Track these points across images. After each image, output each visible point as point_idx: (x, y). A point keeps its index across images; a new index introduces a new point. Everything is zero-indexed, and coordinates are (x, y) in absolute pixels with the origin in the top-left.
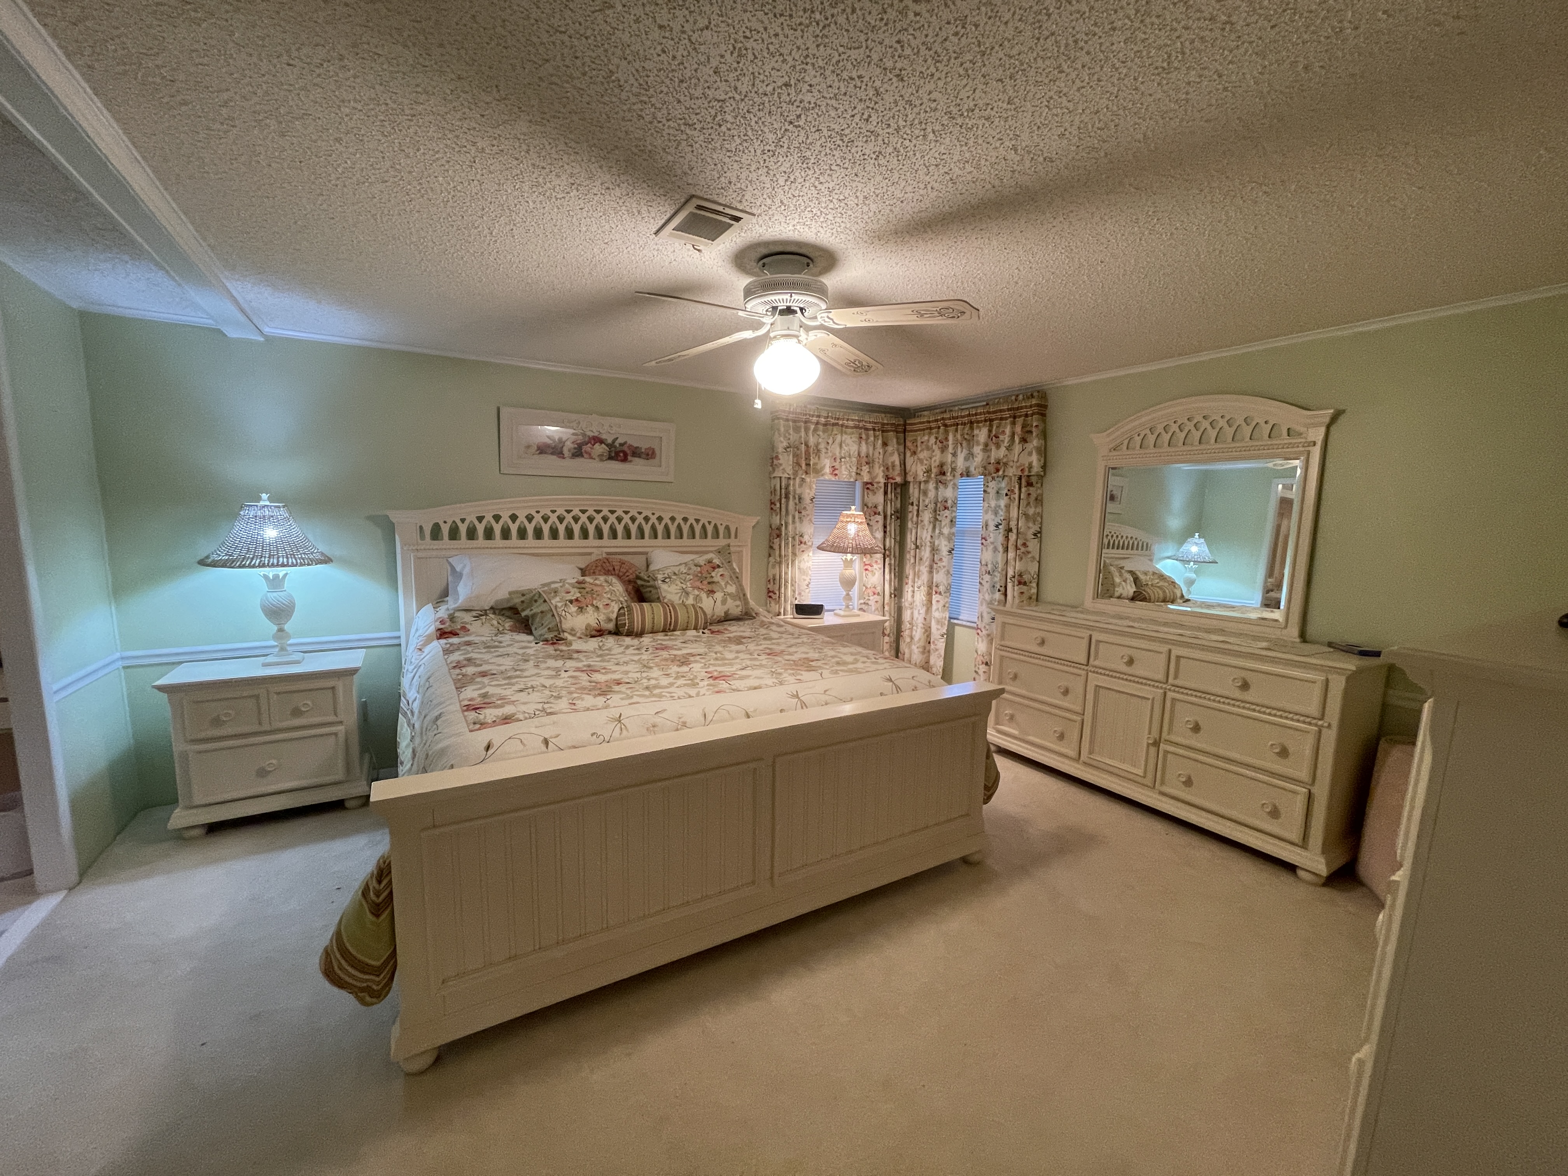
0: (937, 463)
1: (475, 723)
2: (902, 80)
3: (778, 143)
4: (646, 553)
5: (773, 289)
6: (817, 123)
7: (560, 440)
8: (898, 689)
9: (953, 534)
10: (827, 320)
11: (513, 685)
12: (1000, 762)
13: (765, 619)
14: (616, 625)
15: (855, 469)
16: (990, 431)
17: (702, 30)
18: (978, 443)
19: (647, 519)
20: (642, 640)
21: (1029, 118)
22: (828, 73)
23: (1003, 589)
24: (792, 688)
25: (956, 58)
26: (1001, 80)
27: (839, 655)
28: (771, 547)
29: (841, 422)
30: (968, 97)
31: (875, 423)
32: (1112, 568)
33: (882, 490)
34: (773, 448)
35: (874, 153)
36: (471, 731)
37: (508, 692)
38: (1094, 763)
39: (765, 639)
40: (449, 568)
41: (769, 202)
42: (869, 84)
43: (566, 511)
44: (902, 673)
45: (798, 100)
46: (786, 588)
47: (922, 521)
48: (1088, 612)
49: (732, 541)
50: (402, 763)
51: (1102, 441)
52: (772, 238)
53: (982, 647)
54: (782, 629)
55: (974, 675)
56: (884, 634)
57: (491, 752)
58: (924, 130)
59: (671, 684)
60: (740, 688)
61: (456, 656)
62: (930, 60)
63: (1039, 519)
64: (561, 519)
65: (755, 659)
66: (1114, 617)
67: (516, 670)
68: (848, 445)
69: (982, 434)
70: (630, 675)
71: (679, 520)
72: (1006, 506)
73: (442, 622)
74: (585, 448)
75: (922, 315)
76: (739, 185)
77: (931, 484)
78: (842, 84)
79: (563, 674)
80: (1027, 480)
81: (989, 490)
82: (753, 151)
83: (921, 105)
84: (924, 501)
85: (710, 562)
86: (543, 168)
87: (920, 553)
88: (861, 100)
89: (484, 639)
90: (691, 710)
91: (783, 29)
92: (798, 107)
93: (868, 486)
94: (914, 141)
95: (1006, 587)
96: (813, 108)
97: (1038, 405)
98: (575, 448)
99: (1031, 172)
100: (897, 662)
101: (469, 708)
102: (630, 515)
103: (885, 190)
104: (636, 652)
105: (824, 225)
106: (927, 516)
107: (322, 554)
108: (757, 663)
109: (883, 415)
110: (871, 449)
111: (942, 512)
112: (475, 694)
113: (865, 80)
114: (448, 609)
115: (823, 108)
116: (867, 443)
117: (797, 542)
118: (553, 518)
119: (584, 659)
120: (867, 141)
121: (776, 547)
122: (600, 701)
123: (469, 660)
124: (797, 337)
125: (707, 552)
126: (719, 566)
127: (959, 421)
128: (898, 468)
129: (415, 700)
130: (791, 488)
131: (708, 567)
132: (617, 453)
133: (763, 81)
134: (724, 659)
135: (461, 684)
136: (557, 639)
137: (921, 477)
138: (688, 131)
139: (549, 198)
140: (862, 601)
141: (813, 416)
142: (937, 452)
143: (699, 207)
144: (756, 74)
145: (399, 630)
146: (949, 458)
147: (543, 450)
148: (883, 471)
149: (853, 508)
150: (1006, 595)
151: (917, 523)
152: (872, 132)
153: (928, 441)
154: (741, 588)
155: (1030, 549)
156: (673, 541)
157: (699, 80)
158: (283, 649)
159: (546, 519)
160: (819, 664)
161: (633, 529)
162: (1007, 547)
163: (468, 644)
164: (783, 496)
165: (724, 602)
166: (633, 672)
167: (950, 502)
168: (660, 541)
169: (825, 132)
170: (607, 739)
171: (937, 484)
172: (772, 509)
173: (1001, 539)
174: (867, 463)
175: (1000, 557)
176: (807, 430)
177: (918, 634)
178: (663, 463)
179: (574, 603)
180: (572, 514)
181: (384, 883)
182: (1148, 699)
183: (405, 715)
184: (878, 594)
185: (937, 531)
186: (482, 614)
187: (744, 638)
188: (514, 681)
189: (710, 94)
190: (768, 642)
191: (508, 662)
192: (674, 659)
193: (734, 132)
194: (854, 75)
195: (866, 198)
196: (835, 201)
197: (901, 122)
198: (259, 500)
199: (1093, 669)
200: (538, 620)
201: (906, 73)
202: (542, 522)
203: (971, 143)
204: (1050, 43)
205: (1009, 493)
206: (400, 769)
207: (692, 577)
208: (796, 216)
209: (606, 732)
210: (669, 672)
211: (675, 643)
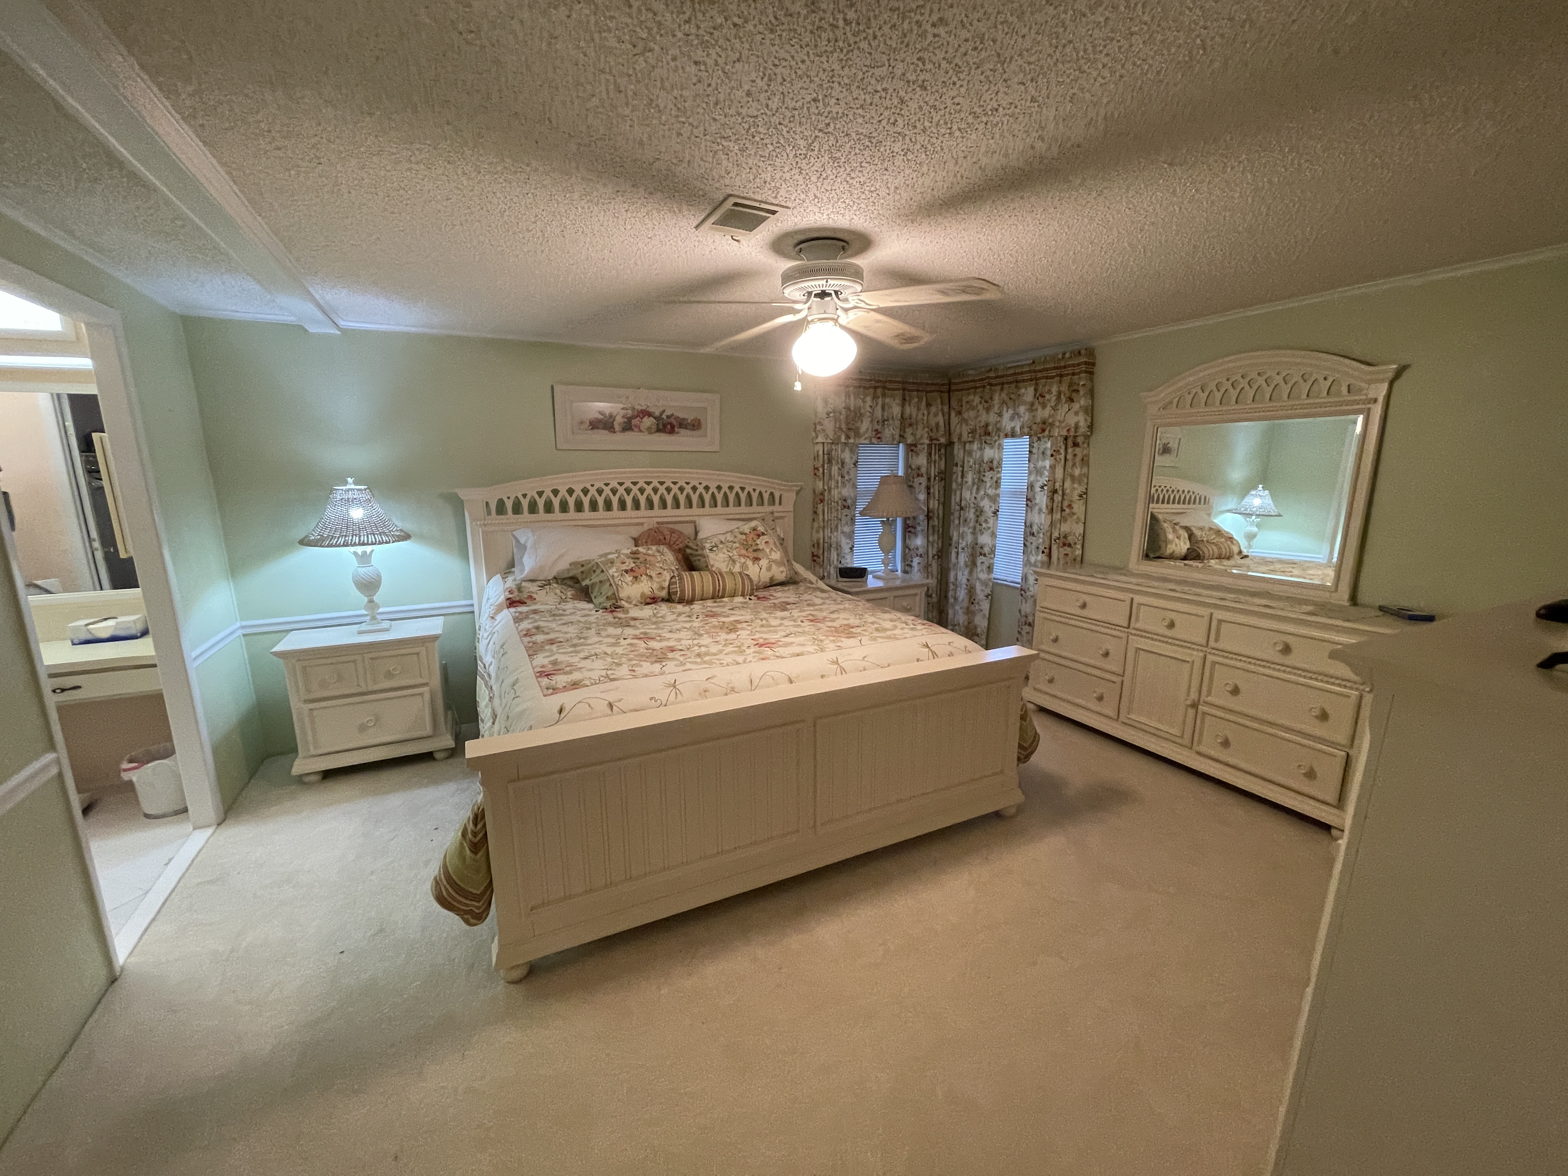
0: (982, 424)
1: (548, 689)
2: (926, 89)
3: (810, 148)
4: (695, 522)
5: (810, 276)
6: (845, 129)
7: (611, 416)
8: (935, 655)
9: (998, 495)
10: (859, 302)
11: (578, 652)
12: (1039, 722)
14: (669, 592)
15: (898, 431)
16: (1036, 390)
17: (734, 62)
18: (1024, 403)
19: (694, 489)
20: (692, 607)
22: (853, 88)
23: (1046, 551)
24: (831, 655)
25: (976, 69)
26: (1024, 84)
27: (879, 621)
28: (815, 513)
29: (883, 386)
30: (991, 99)
31: (920, 385)
32: (1165, 525)
33: (926, 451)
34: (816, 414)
35: (902, 150)
36: (545, 696)
37: (573, 660)
38: (1132, 723)
39: (809, 605)
40: (514, 541)
41: (803, 196)
42: (894, 95)
43: (619, 483)
44: (940, 639)
45: (827, 112)
46: (830, 552)
47: (966, 482)
48: (1133, 574)
49: (776, 508)
50: (483, 721)
51: (1152, 400)
52: (807, 226)
53: (1025, 608)
54: (826, 594)
55: (1017, 635)
56: (927, 596)
57: (563, 715)
58: (950, 128)
59: (721, 651)
60: (784, 655)
61: (525, 625)
62: (951, 71)
63: (1085, 479)
64: (614, 491)
65: (799, 626)
66: (1158, 579)
67: (580, 638)
68: (891, 407)
69: (1028, 393)
70: (683, 642)
71: (725, 489)
72: (1050, 467)
73: (511, 592)
74: (635, 422)
76: (773, 184)
77: (976, 444)
78: (867, 97)
79: (623, 642)
80: (1071, 441)
81: (1034, 450)
82: (785, 155)
83: (945, 108)
84: (969, 462)
85: (754, 529)
86: (591, 180)
87: (964, 514)
88: (887, 108)
89: (548, 607)
90: (738, 675)
91: (809, 57)
92: (826, 117)
93: (912, 448)
94: (941, 138)
95: (1050, 549)
96: (841, 117)
97: (1085, 363)
98: (625, 422)
100: (936, 628)
101: (543, 674)
102: (678, 486)
103: (915, 181)
104: (688, 619)
105: (858, 213)
106: (969, 477)
107: (401, 530)
108: (801, 630)
109: (928, 375)
110: (915, 410)
111: (987, 473)
112: (545, 661)
113: (889, 91)
114: (515, 580)
115: (851, 117)
116: (910, 405)
117: (841, 507)
118: (607, 491)
119: (640, 626)
120: (894, 142)
121: (820, 512)
122: (657, 667)
123: (537, 628)
124: (833, 319)
125: (751, 519)
126: (763, 534)
127: (1004, 380)
128: (942, 428)
129: (491, 664)
130: (834, 453)
131: (753, 535)
132: (665, 426)
133: (792, 99)
134: (768, 626)
135: (533, 651)
136: (615, 607)
137: (966, 437)
138: (725, 143)
139: (596, 204)
142: (982, 412)
143: (735, 204)
144: (786, 93)
145: (472, 598)
146: (994, 418)
147: (595, 425)
148: (928, 433)
150: (1049, 556)
151: (961, 485)
152: (899, 134)
153: (973, 400)
154: (785, 554)
155: (1074, 511)
156: (720, 509)
157: (732, 101)
158: (374, 618)
159: (600, 492)
160: (859, 630)
161: (682, 498)
162: (1053, 509)
163: (535, 612)
164: (826, 461)
165: (769, 569)
166: (684, 639)
167: (995, 463)
168: (707, 509)
169: (854, 135)
170: (664, 702)
171: (982, 444)
172: (815, 474)
173: (1046, 499)
174: (911, 425)
175: (1045, 519)
176: (849, 394)
177: (962, 594)
178: (709, 433)
179: (630, 573)
180: (624, 486)
181: (479, 826)
182: (1188, 662)
183: (483, 678)
184: (922, 556)
185: (981, 492)
186: (546, 584)
187: (789, 604)
188: (578, 648)
189: (744, 111)
190: (812, 608)
191: (572, 630)
192: (722, 627)
193: (767, 141)
194: (879, 88)
195: (896, 188)
196: (867, 193)
197: (927, 124)
198: (346, 483)
199: (1134, 632)
200: (597, 589)
201: (928, 83)
202: (597, 495)
203: (997, 136)
204: (1068, 50)
205: (1055, 454)
206: (481, 726)
207: (738, 545)
208: (830, 206)
209: (662, 697)
210: (718, 639)
211: (723, 610)
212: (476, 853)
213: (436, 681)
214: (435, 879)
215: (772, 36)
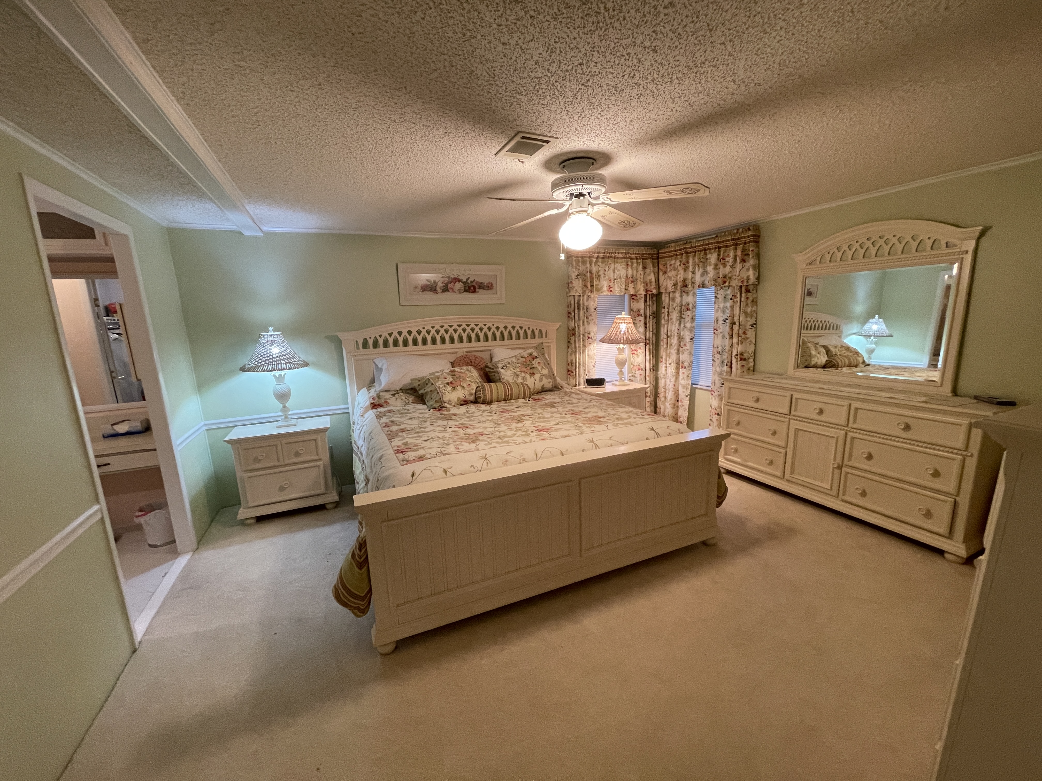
0: (682, 279)
1: (403, 461)
2: (656, 52)
3: (575, 97)
4: (490, 350)
5: (570, 183)
6: (600, 83)
7: (435, 282)
8: (658, 435)
9: (694, 327)
10: (606, 199)
11: (421, 437)
12: (727, 479)
13: (568, 390)
14: (475, 397)
15: (624, 286)
16: (719, 255)
17: (529, 42)
18: (710, 265)
19: (489, 329)
20: (492, 406)
21: (743, 62)
22: (607, 54)
23: (729, 364)
24: (589, 436)
25: (692, 35)
26: (724, 43)
27: (618, 413)
28: (569, 342)
29: (613, 255)
30: (701, 56)
31: (637, 254)
32: (810, 345)
33: (643, 299)
34: (569, 276)
35: (637, 95)
36: (402, 465)
37: (418, 442)
38: (794, 480)
39: (569, 403)
40: (374, 366)
41: (568, 130)
42: (635, 57)
43: (441, 326)
44: (662, 424)
45: (588, 72)
46: (579, 368)
47: (671, 319)
48: (791, 378)
49: (544, 340)
50: (358, 483)
51: (801, 259)
52: (569, 150)
53: (715, 403)
54: (580, 397)
55: (710, 422)
56: (646, 396)
57: (414, 478)
58: (671, 78)
59: (514, 435)
60: (557, 437)
61: (384, 420)
62: (675, 39)
63: (755, 315)
64: (438, 332)
65: (564, 417)
66: (809, 381)
67: (421, 428)
68: (619, 270)
69: (713, 257)
70: (488, 429)
71: (510, 328)
72: (731, 307)
73: (373, 399)
74: (449, 286)
75: (670, 193)
76: (549, 123)
77: (677, 292)
78: (616, 59)
79: (449, 430)
80: (746, 289)
81: (718, 296)
82: (558, 103)
83: (669, 64)
84: (672, 305)
85: (531, 355)
86: (429, 126)
87: (670, 341)
88: (629, 67)
89: (398, 408)
90: (527, 451)
91: (579, 35)
92: (587, 75)
93: (633, 297)
94: (664, 85)
95: (731, 363)
96: (597, 75)
97: (753, 236)
98: (443, 286)
99: (746, 93)
100: (657, 417)
101: (399, 451)
102: (479, 327)
103: (644, 115)
104: (489, 414)
105: (603, 139)
106: (675, 315)
107: (303, 361)
108: (566, 420)
109: (643, 248)
110: (635, 272)
111: (685, 313)
112: (400, 443)
113: (631, 55)
114: (375, 391)
115: (604, 74)
116: (632, 268)
117: (586, 338)
118: (433, 331)
119: (458, 419)
120: (632, 89)
121: (572, 341)
122: (473, 446)
123: (392, 422)
124: (586, 211)
125: (529, 348)
126: (536, 357)
127: (697, 249)
128: (654, 284)
129: (362, 446)
130: (581, 302)
131: (530, 358)
132: (469, 288)
133: (566, 64)
134: (544, 418)
135: (391, 436)
136: (441, 407)
137: (670, 289)
138: (518, 97)
139: (431, 142)
140: (631, 375)
141: (594, 253)
142: (682, 271)
143: (523, 138)
144: (562, 61)
145: (347, 404)
146: (690, 275)
147: (424, 289)
148: (644, 287)
149: (623, 313)
150: (731, 367)
151: (668, 321)
152: (636, 84)
153: (675, 264)
154: (551, 370)
155: (748, 336)
156: (506, 342)
157: (525, 68)
158: (286, 418)
159: (428, 332)
160: (605, 419)
161: (482, 335)
162: (732, 335)
163: (390, 411)
164: (576, 308)
165: (541, 380)
166: (489, 427)
167: (691, 305)
168: (498, 342)
169: (605, 87)
170: (480, 469)
171: (681, 293)
172: (569, 317)
173: (727, 329)
174: (632, 282)
175: (727, 342)
176: (591, 263)
177: (670, 395)
178: (498, 291)
179: (450, 385)
180: (444, 328)
181: (363, 551)
182: (833, 437)
183: (357, 455)
184: (642, 369)
185: (682, 325)
186: (395, 393)
187: (555, 403)
188: (421, 434)
189: (532, 75)
190: (571, 406)
191: (415, 423)
192: (513, 419)
193: (547, 94)
194: (625, 53)
195: (631, 121)
196: (611, 125)
197: (655, 76)
198: (268, 331)
199: (793, 418)
200: (428, 396)
201: (658, 48)
202: (426, 335)
203: (703, 81)
204: (757, 19)
205: (733, 298)
206: (357, 486)
207: (520, 365)
208: (586, 136)
209: (479, 465)
210: (511, 427)
211: (512, 408)
212: (361, 569)
213: (326, 457)
214: (335, 586)
215: (555, 23)
